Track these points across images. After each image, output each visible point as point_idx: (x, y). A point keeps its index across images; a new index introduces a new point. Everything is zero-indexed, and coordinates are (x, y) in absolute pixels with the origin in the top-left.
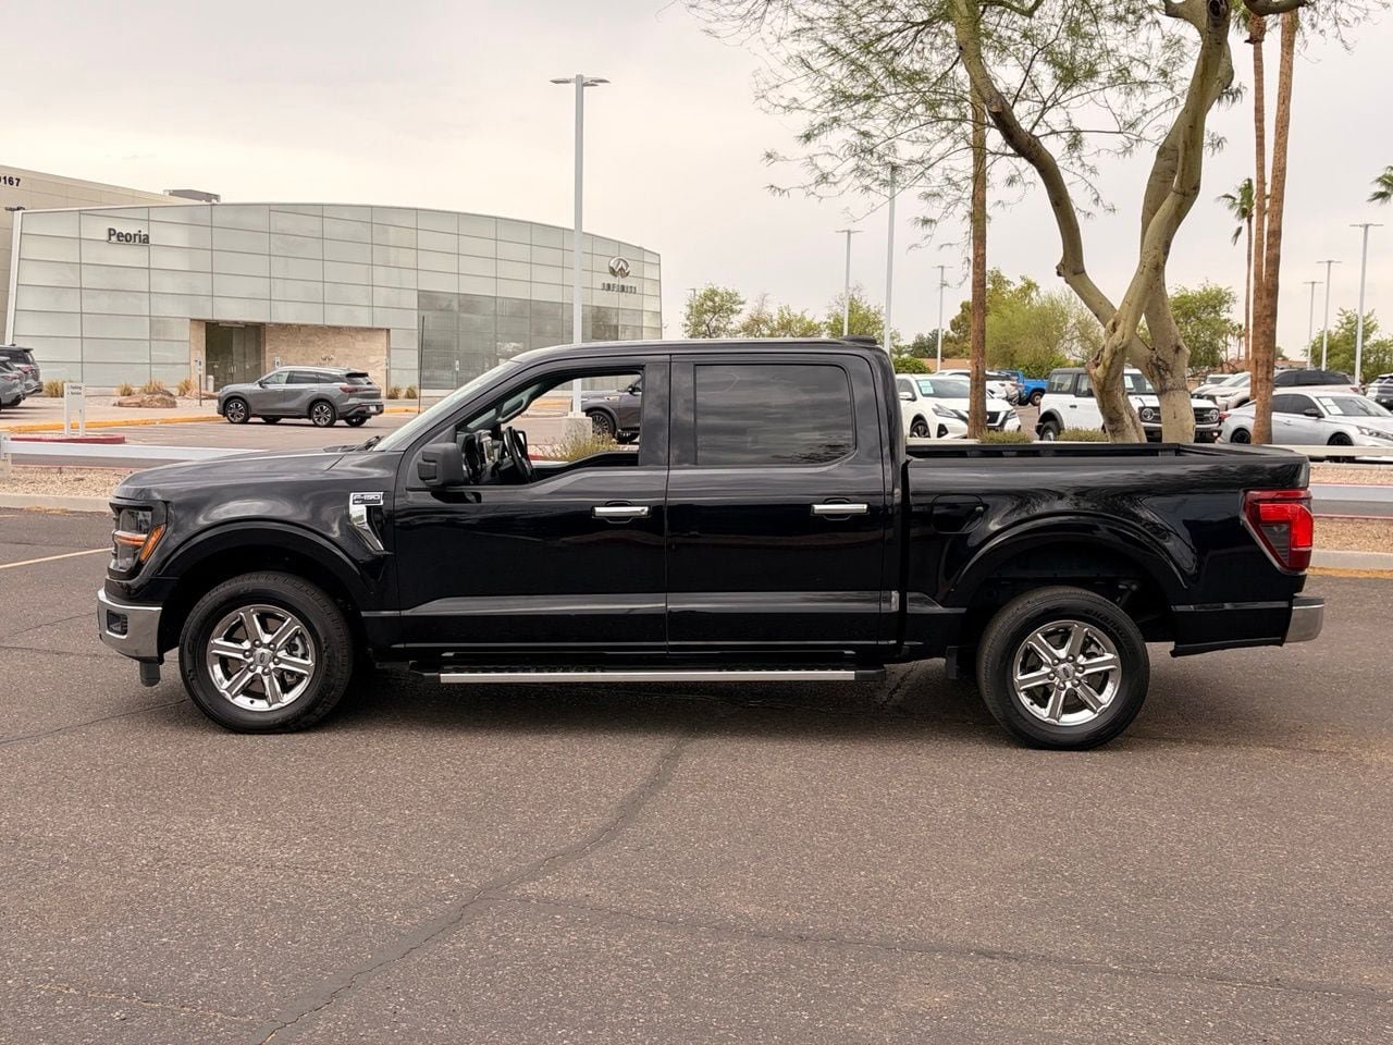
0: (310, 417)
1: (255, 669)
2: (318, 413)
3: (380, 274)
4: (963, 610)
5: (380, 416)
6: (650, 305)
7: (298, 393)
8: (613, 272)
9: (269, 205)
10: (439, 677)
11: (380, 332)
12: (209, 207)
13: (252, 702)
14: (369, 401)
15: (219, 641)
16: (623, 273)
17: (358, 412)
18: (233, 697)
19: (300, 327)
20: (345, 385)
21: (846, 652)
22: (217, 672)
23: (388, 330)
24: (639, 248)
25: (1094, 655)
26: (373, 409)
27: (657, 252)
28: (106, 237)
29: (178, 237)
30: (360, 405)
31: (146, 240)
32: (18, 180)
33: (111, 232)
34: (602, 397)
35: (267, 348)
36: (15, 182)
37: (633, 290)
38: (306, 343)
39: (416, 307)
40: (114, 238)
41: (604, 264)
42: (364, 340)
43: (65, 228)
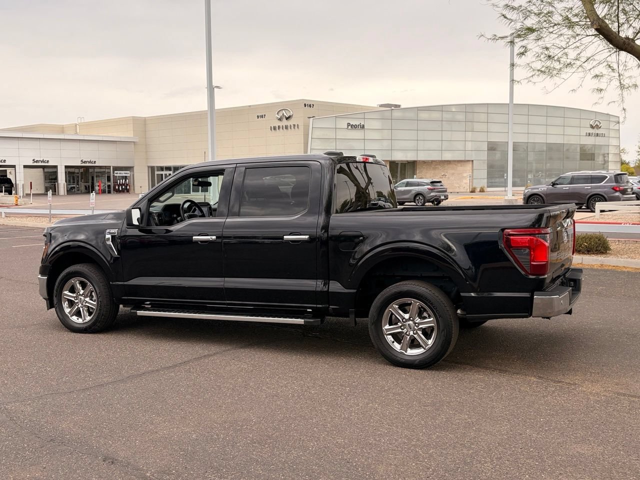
0: (415, 202)
1: (79, 305)
2: (418, 200)
3: (469, 134)
4: (355, 291)
5: (447, 200)
6: (613, 142)
7: (410, 191)
8: (592, 127)
9: (418, 108)
10: (137, 313)
11: (469, 162)
12: (390, 111)
13: (78, 319)
14: (440, 194)
15: (66, 292)
16: (598, 127)
17: (435, 199)
18: (71, 317)
19: (432, 161)
20: (429, 187)
21: (308, 310)
22: (65, 305)
23: (473, 161)
24: (607, 114)
25: (425, 318)
26: (443, 197)
27: (618, 116)
28: (346, 127)
29: (376, 124)
30: (436, 196)
31: (363, 127)
32: (313, 105)
33: (349, 124)
34: (538, 189)
35: (418, 172)
36: (312, 106)
37: (603, 135)
38: (435, 169)
39: (486, 149)
40: (350, 127)
41: (588, 123)
42: (461, 166)
43: (329, 124)
